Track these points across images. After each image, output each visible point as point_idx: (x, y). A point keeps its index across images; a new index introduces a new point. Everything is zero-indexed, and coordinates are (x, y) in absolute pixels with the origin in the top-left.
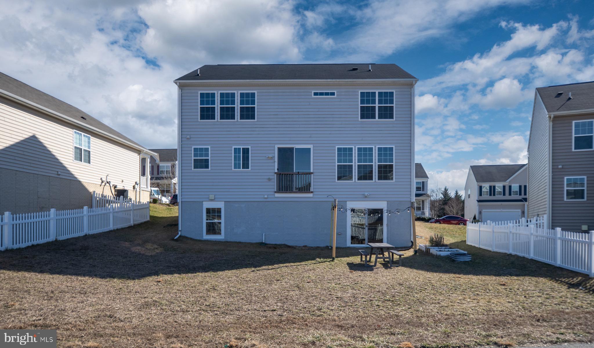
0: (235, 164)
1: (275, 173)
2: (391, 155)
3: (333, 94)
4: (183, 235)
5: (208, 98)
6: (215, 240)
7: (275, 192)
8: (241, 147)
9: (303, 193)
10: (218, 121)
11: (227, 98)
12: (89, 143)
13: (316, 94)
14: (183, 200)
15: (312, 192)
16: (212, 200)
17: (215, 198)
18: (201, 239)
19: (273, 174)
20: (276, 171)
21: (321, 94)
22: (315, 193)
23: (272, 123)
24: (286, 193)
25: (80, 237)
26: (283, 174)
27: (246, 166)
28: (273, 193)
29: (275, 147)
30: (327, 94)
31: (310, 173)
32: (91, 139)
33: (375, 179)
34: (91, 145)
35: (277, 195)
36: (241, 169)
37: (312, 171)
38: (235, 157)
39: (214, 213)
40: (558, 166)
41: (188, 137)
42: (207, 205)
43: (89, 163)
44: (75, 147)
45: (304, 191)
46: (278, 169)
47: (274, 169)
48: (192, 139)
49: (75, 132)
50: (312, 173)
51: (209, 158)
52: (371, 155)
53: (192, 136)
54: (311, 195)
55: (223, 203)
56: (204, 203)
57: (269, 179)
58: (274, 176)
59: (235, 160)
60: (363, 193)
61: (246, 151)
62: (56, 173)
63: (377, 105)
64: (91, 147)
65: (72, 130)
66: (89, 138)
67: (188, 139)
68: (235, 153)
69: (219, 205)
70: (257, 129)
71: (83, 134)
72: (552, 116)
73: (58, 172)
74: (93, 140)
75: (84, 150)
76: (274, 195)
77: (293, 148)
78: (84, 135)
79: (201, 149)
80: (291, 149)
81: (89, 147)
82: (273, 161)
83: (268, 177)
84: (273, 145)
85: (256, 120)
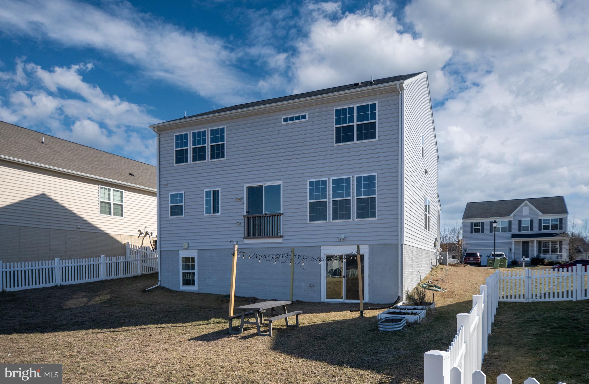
0: (206, 208)
1: (244, 216)
2: (373, 185)
3: (304, 117)
4: (163, 285)
5: (182, 140)
6: (189, 291)
7: (244, 238)
8: (212, 190)
9: (272, 238)
10: (190, 164)
11: (199, 137)
12: (122, 197)
13: (285, 120)
14: (162, 249)
15: (282, 236)
16: (186, 249)
17: (188, 247)
18: (178, 290)
19: (242, 217)
20: (245, 214)
21: (292, 119)
22: (286, 237)
23: (241, 159)
24: (254, 238)
26: (250, 217)
27: (216, 210)
28: (242, 239)
29: (243, 187)
30: (297, 118)
31: (280, 214)
32: (124, 193)
33: (353, 217)
34: (124, 199)
35: (247, 241)
36: (212, 214)
37: (281, 212)
38: (206, 200)
39: (189, 262)
41: (166, 183)
42: (184, 254)
43: (122, 215)
44: (101, 202)
45: (274, 235)
46: (247, 212)
47: (243, 212)
48: (169, 185)
49: (101, 188)
50: (282, 214)
51: (183, 204)
52: (348, 187)
53: (169, 182)
54: (281, 240)
55: (197, 251)
56: (180, 252)
57: (238, 224)
58: (243, 219)
59: (206, 205)
60: (338, 235)
61: (216, 194)
62: (76, 227)
63: (355, 124)
64: (124, 201)
65: (98, 186)
66: (122, 193)
67: (164, 186)
68: (206, 196)
69: (193, 253)
70: (227, 168)
71: (112, 189)
73: (77, 226)
74: (126, 193)
75: (114, 204)
76: (244, 241)
77: (261, 187)
78: (114, 190)
79: (176, 195)
80: (259, 189)
81: (122, 201)
82: (242, 203)
83: (236, 221)
84: (241, 185)
85: (225, 158)
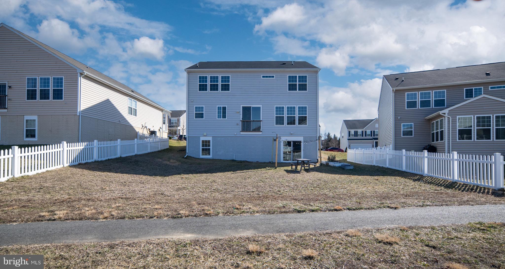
0: (218, 116)
1: (241, 121)
2: (306, 111)
3: (273, 77)
4: (189, 155)
5: (203, 79)
6: (207, 159)
7: (241, 131)
8: (222, 106)
9: (256, 132)
10: (209, 92)
11: (214, 79)
12: (136, 105)
13: (263, 77)
14: (189, 136)
15: (261, 131)
16: (205, 136)
17: (207, 135)
18: (199, 158)
19: (240, 121)
20: (241, 120)
21: (267, 77)
22: (263, 132)
23: (239, 93)
24: (247, 132)
25: (133, 155)
26: (245, 121)
27: (224, 117)
28: (240, 132)
30: (270, 77)
31: (260, 121)
32: (137, 103)
33: (297, 124)
34: (137, 106)
35: (242, 133)
36: (222, 119)
37: (261, 120)
38: (218, 111)
39: (206, 144)
40: (398, 117)
41: (192, 100)
42: (202, 139)
43: (136, 116)
44: (129, 107)
45: (257, 130)
46: (242, 119)
47: (240, 119)
48: (194, 102)
49: (129, 99)
50: (261, 121)
51: (204, 112)
52: (294, 111)
53: (194, 100)
54: (261, 133)
55: (212, 137)
56: (201, 137)
57: (237, 124)
58: (240, 122)
59: (218, 113)
60: (290, 132)
61: (224, 108)
62: (119, 121)
63: (298, 83)
64: (137, 107)
65: (127, 97)
66: (136, 102)
67: (192, 101)
68: (218, 109)
69: (209, 138)
70: (231, 96)
71: (133, 99)
72: (394, 90)
73: (119, 120)
74: (138, 103)
75: (134, 109)
76: (240, 133)
78: (134, 101)
79: (199, 107)
80: (249, 108)
81: (136, 107)
82: (239, 114)
83: (236, 123)
84: (239, 105)
85: (230, 91)
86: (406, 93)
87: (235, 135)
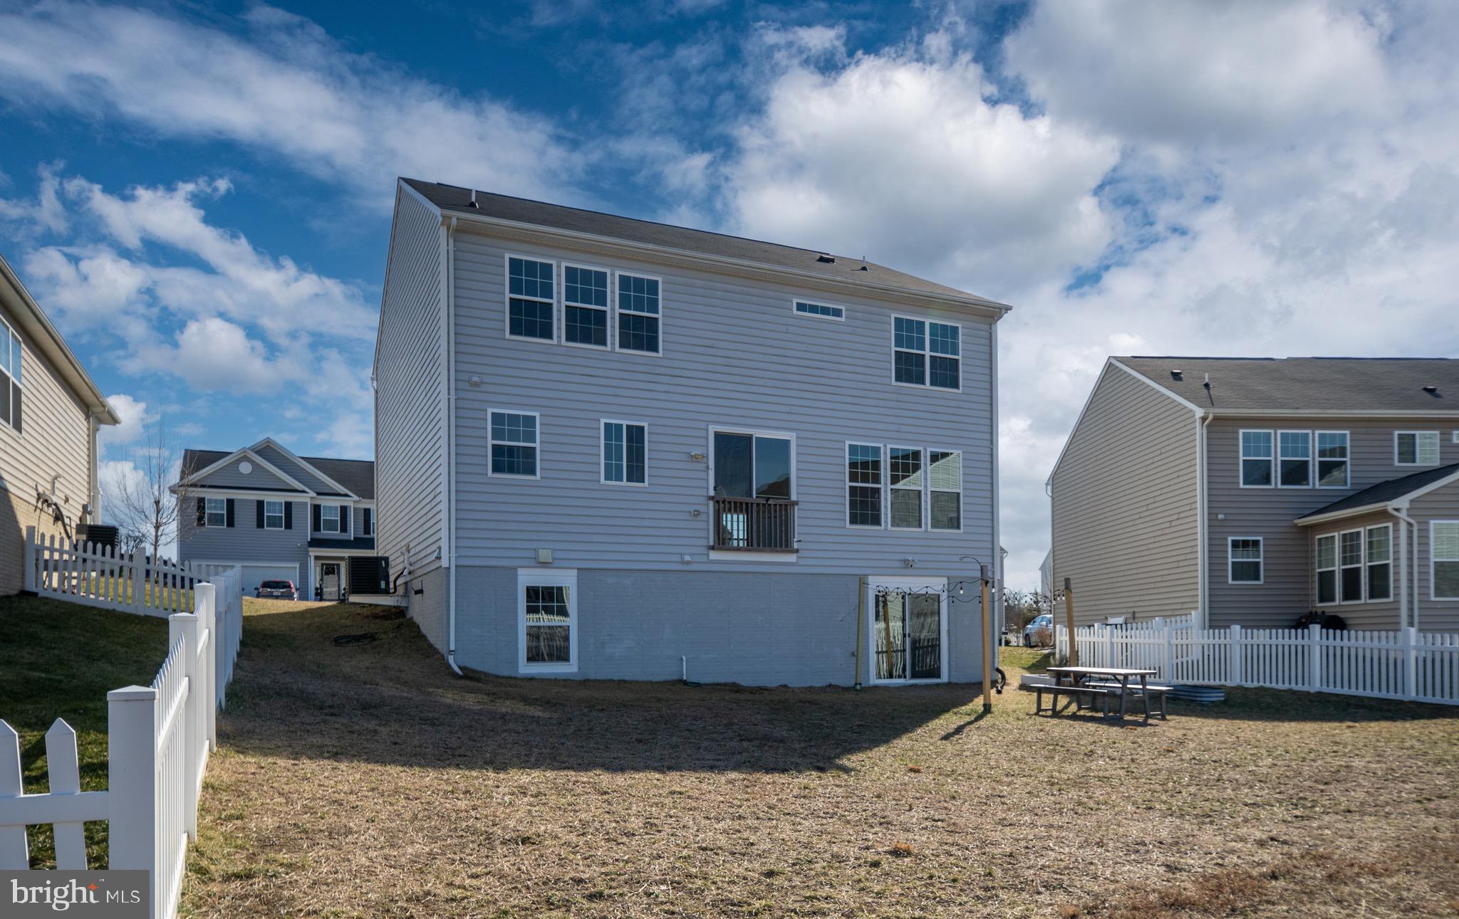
0: (608, 467)
1: (712, 498)
2: (957, 471)
3: (837, 313)
5: (529, 277)
6: (553, 678)
7: (713, 548)
8: (625, 423)
9: (777, 551)
11: (586, 284)
12: (19, 361)
13: (801, 307)
14: (462, 562)
15: (797, 551)
16: (545, 565)
17: (553, 559)
18: (513, 670)
19: (703, 500)
20: (712, 493)
21: (813, 309)
22: (801, 553)
23: (699, 366)
24: (737, 550)
26: (728, 503)
27: (636, 473)
28: (704, 550)
29: (707, 430)
30: (825, 311)
31: (791, 505)
33: (927, 524)
35: (714, 555)
36: (625, 483)
37: (794, 498)
38: (607, 447)
39: (547, 602)
40: (1217, 515)
41: (475, 379)
42: (529, 577)
43: (20, 430)
45: (781, 546)
46: (715, 489)
47: (708, 488)
48: (484, 387)
50: (796, 503)
51: (537, 445)
52: (918, 468)
53: (486, 379)
54: (792, 558)
55: (574, 572)
56: (522, 571)
57: (697, 514)
58: (708, 505)
59: (608, 457)
60: (902, 557)
61: (636, 434)
63: (927, 353)
67: (475, 384)
68: (607, 436)
69: (564, 578)
70: (663, 379)
72: (1211, 417)
74: (25, 352)
76: (708, 555)
77: (750, 438)
79: (513, 419)
80: (746, 440)
81: (19, 378)
82: (702, 466)
83: (692, 508)
84: (703, 425)
85: (661, 354)
86: (1241, 431)
87: (688, 563)
